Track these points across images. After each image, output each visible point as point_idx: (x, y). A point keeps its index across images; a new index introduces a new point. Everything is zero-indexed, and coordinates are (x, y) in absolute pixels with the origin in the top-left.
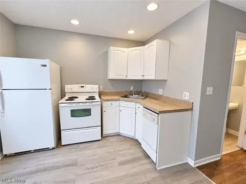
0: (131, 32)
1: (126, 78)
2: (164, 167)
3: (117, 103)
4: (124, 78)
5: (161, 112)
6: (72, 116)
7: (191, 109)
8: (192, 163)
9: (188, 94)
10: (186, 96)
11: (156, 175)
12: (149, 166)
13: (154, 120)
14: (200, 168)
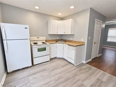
0: (60, 14)
1: (57, 34)
2: (77, 65)
3: (55, 44)
4: (56, 34)
5: (76, 46)
6: (38, 51)
7: (84, 45)
8: (84, 62)
9: (83, 39)
10: (82, 40)
11: (76, 67)
12: (72, 65)
13: (73, 49)
14: (87, 63)
